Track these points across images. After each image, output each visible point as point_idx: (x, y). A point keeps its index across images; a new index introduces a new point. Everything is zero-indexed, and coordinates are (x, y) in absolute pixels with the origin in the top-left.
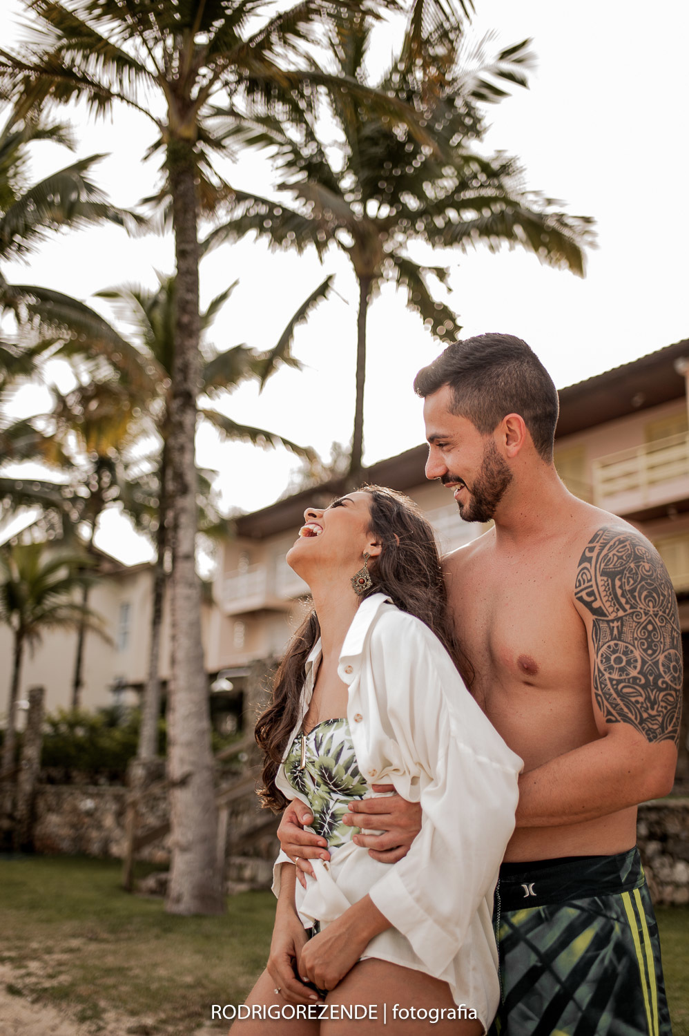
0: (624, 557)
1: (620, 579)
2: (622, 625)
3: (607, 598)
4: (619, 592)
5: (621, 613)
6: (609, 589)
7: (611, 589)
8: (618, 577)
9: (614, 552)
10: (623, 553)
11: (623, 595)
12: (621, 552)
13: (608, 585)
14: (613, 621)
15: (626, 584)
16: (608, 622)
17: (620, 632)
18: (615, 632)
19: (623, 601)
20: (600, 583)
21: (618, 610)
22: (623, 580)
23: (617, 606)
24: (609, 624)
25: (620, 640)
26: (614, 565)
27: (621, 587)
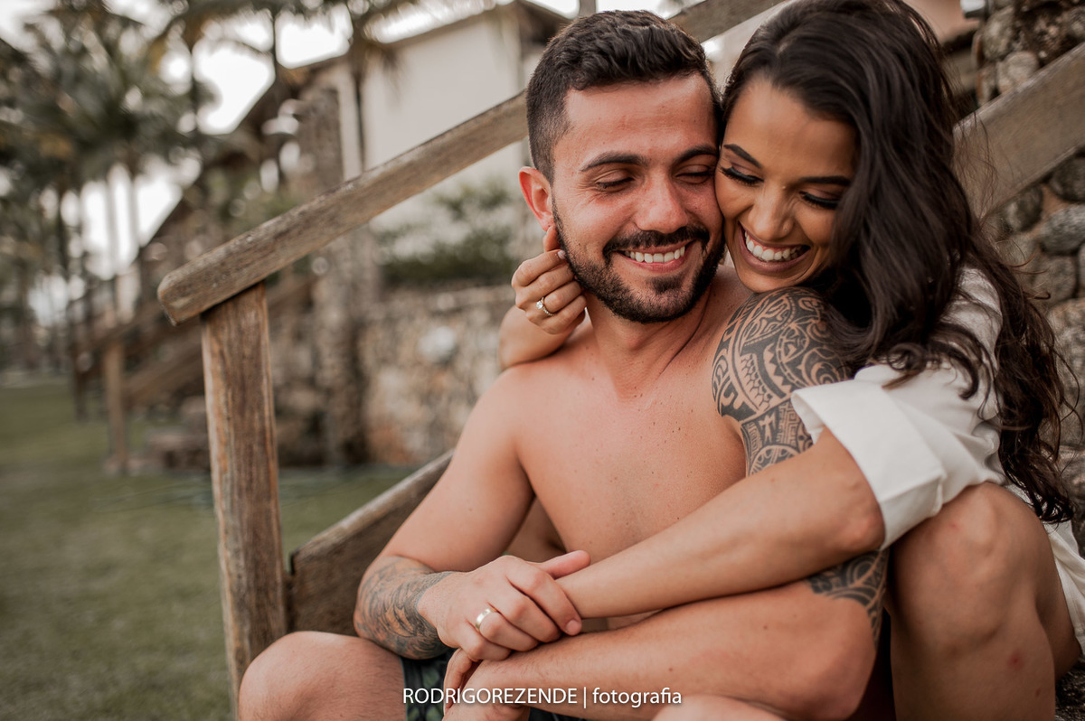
0: (779, 318)
1: (772, 350)
2: (778, 419)
3: (751, 384)
4: (771, 368)
5: (776, 401)
6: (754, 369)
7: (757, 368)
8: (769, 347)
9: (763, 315)
10: (776, 312)
11: (778, 372)
12: (772, 312)
13: (752, 363)
14: (762, 417)
15: (783, 354)
16: (756, 421)
17: (775, 431)
18: (768, 433)
19: (778, 381)
20: (740, 366)
21: (770, 397)
22: (777, 350)
23: (769, 391)
24: (757, 425)
25: (774, 443)
26: (762, 332)
27: (773, 361)
